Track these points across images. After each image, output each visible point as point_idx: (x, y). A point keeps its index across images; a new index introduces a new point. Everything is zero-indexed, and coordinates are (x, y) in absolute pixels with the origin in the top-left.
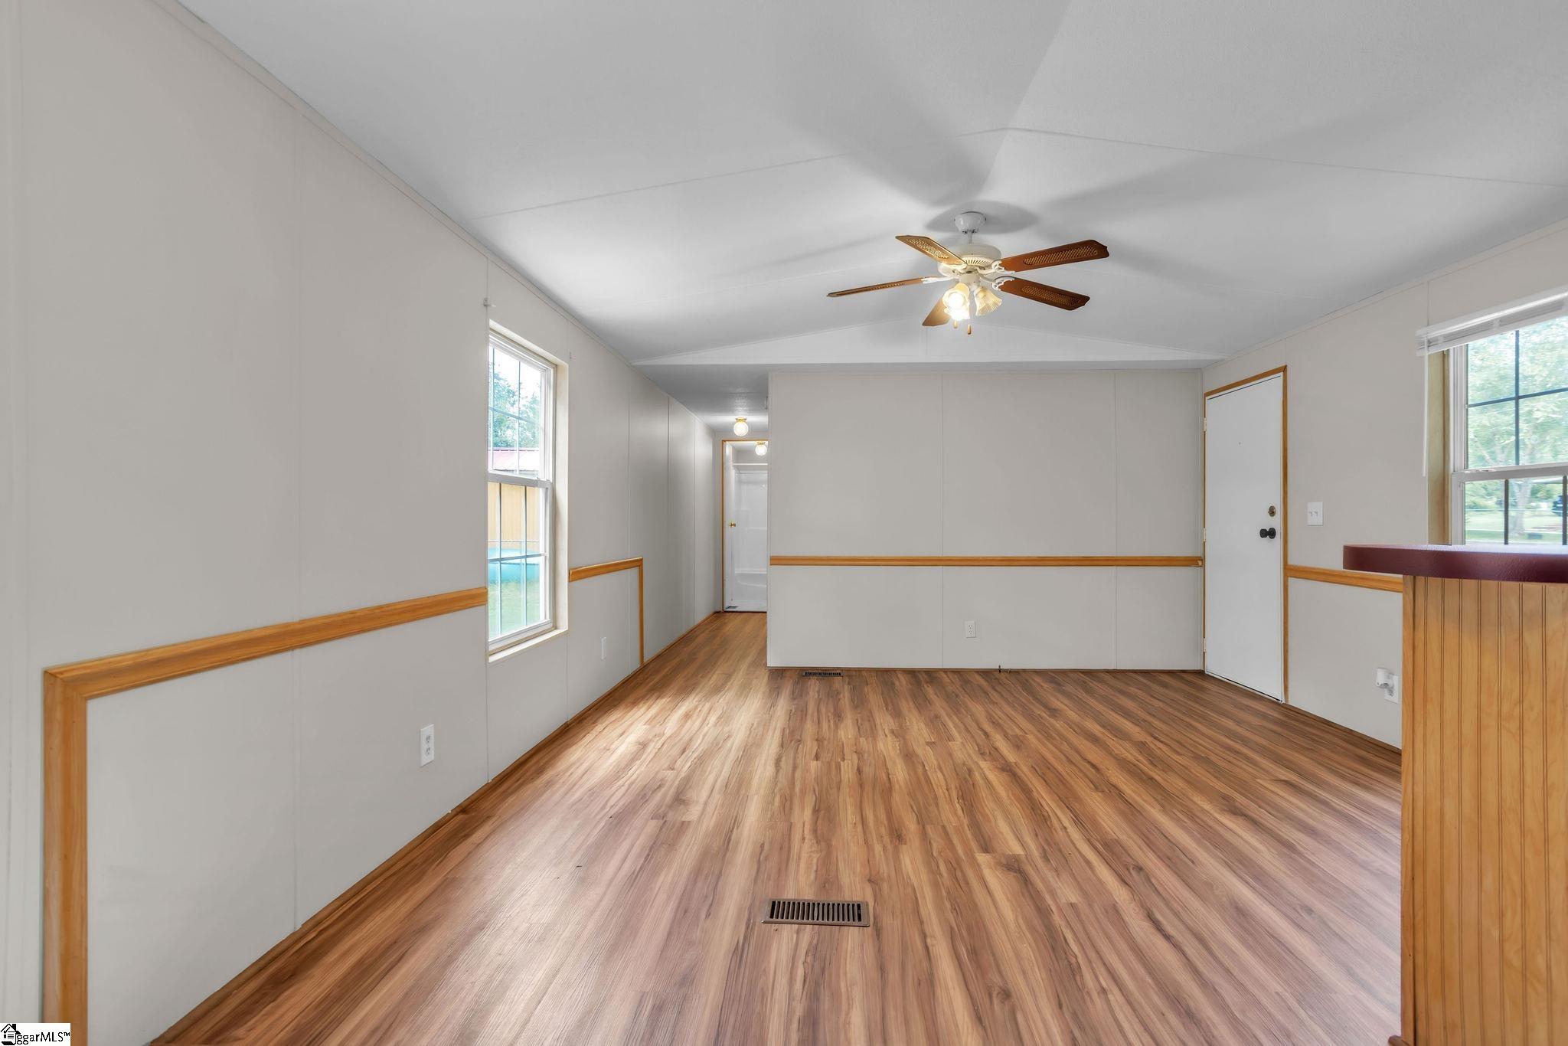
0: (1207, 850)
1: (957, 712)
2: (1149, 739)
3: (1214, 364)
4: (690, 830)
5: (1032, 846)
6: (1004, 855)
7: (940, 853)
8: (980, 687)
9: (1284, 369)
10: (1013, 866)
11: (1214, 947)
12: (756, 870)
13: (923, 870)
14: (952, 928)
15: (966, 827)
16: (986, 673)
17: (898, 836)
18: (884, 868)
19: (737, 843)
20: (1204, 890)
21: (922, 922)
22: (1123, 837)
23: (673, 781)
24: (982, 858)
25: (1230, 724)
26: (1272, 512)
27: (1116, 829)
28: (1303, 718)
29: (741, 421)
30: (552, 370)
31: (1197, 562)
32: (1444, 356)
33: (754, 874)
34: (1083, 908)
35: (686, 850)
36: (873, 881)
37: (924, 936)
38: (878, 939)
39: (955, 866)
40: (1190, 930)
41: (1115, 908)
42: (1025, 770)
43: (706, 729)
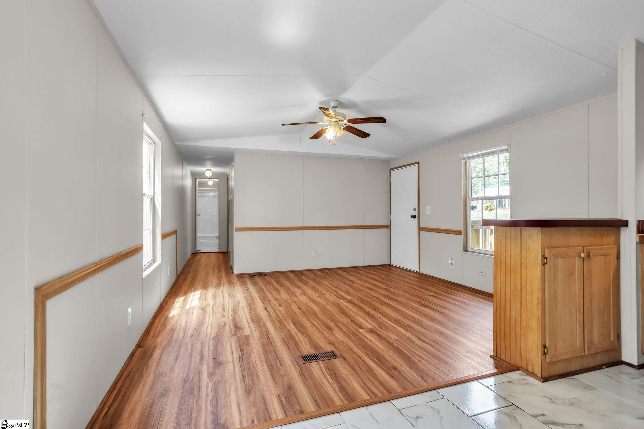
0: (423, 318)
1: (320, 285)
2: (388, 288)
3: (394, 159)
4: (251, 337)
5: (374, 324)
6: (367, 328)
7: (347, 331)
8: (321, 275)
9: (418, 163)
10: (372, 331)
11: (439, 343)
12: (288, 348)
13: (345, 337)
14: (366, 353)
15: (350, 322)
16: (320, 270)
17: (330, 329)
18: (332, 339)
19: (273, 339)
20: (428, 328)
21: (356, 353)
22: (399, 318)
23: (229, 321)
24: (361, 331)
25: (407, 280)
26: (415, 210)
27: (396, 316)
28: (425, 276)
29: (209, 170)
30: (153, 145)
31: (388, 227)
32: (466, 162)
33: (288, 349)
34: (400, 339)
35: (255, 345)
36: (331, 343)
37: (360, 357)
38: (346, 361)
39: (354, 334)
40: (431, 340)
41: (408, 338)
42: (356, 301)
43: (227, 300)
